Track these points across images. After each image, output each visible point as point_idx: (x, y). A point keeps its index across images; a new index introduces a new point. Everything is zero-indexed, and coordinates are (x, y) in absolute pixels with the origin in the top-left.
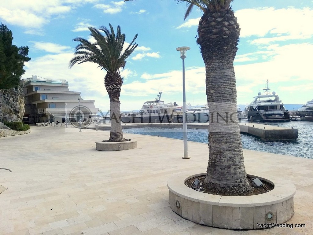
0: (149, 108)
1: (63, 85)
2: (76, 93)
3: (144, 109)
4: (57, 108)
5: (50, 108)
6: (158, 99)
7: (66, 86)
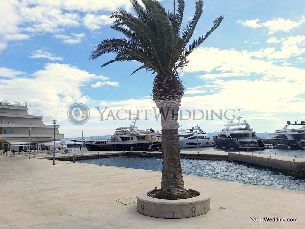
0: (122, 134)
1: (22, 108)
2: (37, 117)
3: (117, 136)
4: (14, 134)
5: (5, 133)
6: (133, 125)
7: (25, 109)
